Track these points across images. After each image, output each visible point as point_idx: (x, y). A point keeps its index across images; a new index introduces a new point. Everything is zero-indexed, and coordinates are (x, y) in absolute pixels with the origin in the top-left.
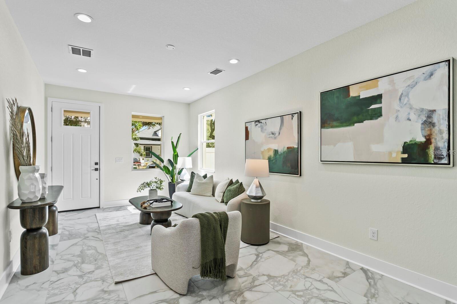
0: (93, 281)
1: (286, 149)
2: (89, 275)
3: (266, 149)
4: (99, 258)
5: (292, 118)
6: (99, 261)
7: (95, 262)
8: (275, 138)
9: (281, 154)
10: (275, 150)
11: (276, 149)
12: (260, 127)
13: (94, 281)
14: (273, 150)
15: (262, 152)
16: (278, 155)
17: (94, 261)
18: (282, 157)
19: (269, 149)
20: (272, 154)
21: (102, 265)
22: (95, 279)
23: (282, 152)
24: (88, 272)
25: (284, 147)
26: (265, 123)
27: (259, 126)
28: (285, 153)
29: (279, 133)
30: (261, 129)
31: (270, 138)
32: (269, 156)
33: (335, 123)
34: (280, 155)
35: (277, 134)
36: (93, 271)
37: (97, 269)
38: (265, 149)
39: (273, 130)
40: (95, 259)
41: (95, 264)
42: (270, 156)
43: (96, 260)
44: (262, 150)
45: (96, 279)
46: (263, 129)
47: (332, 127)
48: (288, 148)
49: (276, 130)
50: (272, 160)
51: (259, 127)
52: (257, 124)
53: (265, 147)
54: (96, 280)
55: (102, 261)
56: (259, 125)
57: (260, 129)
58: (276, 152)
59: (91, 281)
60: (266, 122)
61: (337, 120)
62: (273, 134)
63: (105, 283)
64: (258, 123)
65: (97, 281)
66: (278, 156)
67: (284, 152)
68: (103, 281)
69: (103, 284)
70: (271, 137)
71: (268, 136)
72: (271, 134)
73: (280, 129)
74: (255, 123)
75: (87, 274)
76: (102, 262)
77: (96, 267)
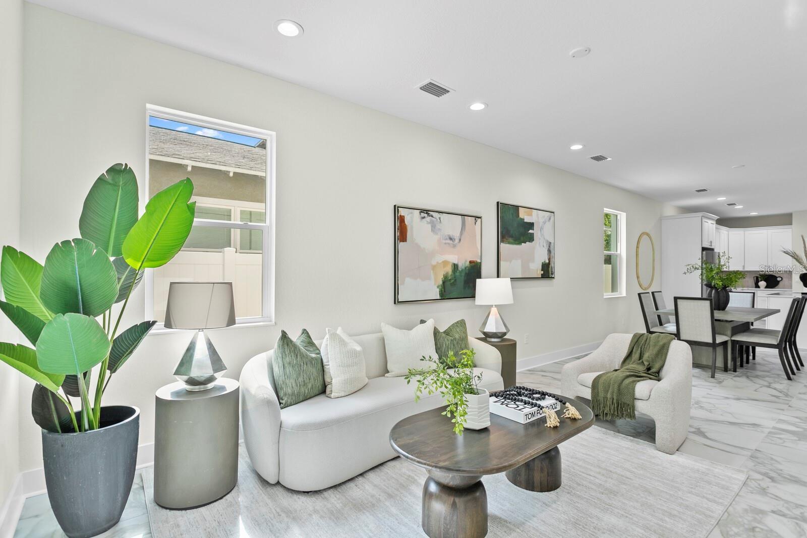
0: (783, 500)
1: (468, 263)
2: (787, 512)
3: (440, 262)
4: (742, 528)
5: (475, 223)
6: (746, 521)
7: (757, 527)
8: (454, 246)
9: (462, 270)
10: (454, 264)
11: (456, 262)
12: (430, 223)
13: (780, 498)
14: (451, 264)
15: (434, 268)
16: (458, 272)
17: (757, 530)
18: (463, 274)
19: (445, 263)
20: (449, 269)
21: (746, 511)
22: (777, 500)
23: (463, 268)
24: (787, 518)
25: (466, 261)
26: (438, 219)
27: (429, 221)
28: (467, 269)
29: (460, 240)
30: (432, 226)
31: (447, 245)
32: (445, 273)
33: (511, 240)
34: (461, 272)
35: (457, 241)
36: (773, 512)
37: (762, 512)
38: (437, 262)
39: (451, 233)
40: (751, 534)
41: (760, 522)
42: (447, 273)
43: (753, 529)
44: (434, 263)
45: (774, 499)
46: (434, 228)
47: (509, 243)
48: (470, 262)
49: (456, 234)
50: (450, 280)
51: (428, 223)
52: (424, 218)
53: (440, 258)
54: (777, 498)
55: (740, 520)
56: (428, 219)
57: (429, 226)
58: (455, 266)
59: (787, 502)
60: (440, 218)
61: (512, 237)
62: (451, 239)
63: (765, 486)
64: (426, 215)
65: (777, 496)
66: (458, 274)
67: (465, 268)
68: (764, 489)
69: (768, 487)
70: (449, 244)
71: (444, 241)
72: (448, 238)
73: (461, 234)
74: (420, 214)
75: (788, 516)
76: (741, 517)
77: (760, 515)
